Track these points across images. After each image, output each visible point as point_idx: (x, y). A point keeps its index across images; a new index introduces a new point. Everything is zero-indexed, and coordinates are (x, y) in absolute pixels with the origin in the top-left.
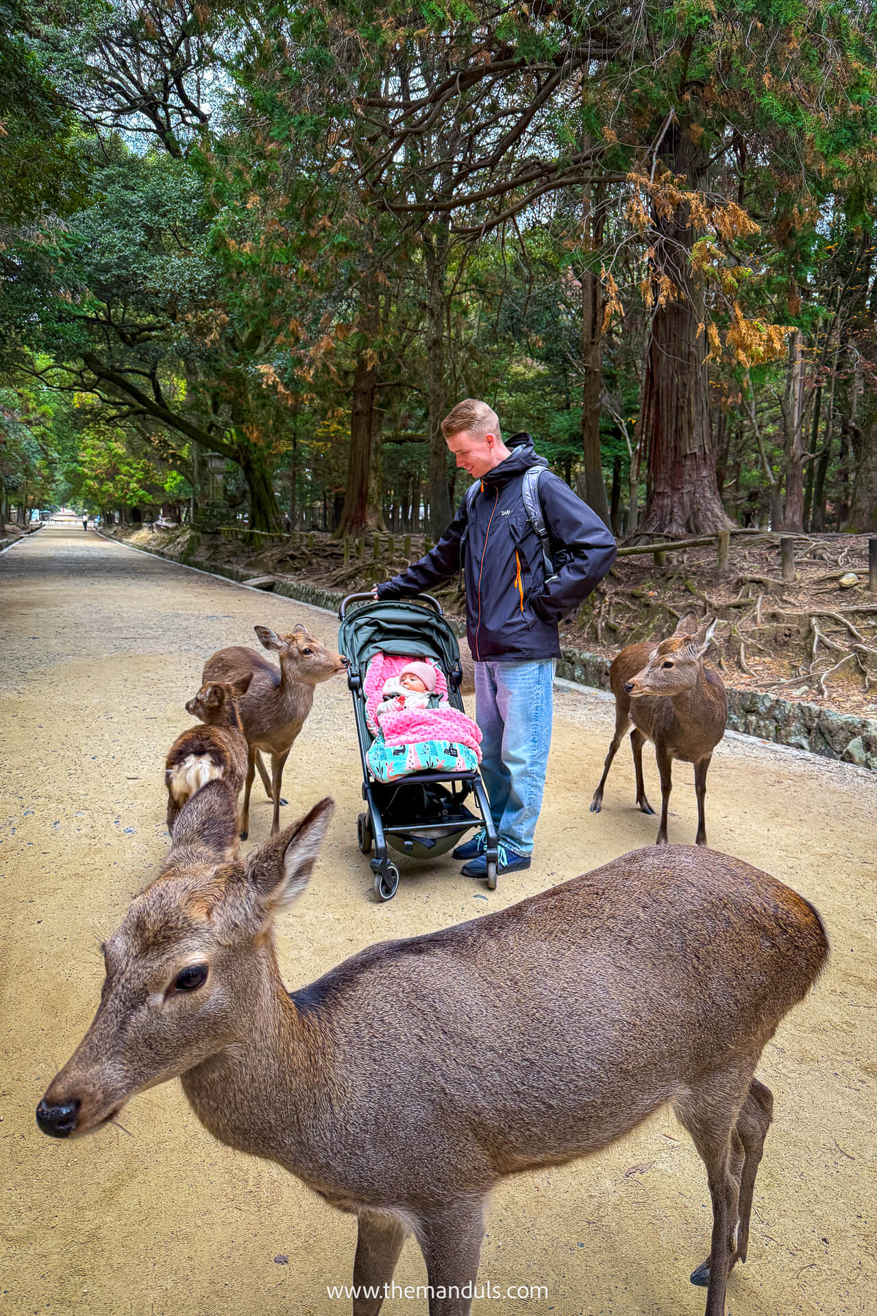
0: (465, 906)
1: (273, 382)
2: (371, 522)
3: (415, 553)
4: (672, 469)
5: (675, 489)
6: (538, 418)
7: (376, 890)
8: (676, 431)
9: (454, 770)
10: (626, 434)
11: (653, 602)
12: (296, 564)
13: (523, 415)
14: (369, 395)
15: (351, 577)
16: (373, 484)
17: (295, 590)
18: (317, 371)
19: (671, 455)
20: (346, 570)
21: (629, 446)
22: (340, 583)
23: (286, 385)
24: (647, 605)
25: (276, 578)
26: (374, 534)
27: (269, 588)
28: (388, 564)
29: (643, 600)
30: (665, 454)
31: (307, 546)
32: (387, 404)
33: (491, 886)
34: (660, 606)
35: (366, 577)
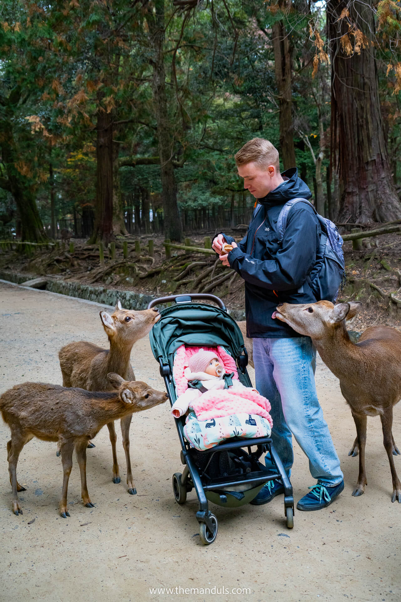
0: (273, 544)
1: (40, 129)
2: (116, 229)
3: (157, 251)
4: (358, 173)
5: (361, 189)
6: (239, 139)
7: (202, 536)
8: (358, 144)
9: (255, 436)
10: (310, 146)
11: (357, 279)
12: (62, 266)
13: (226, 137)
14: (108, 131)
15: (108, 274)
16: (115, 199)
17: (64, 287)
18: (74, 117)
19: (356, 163)
20: (102, 268)
21: (313, 155)
22: (99, 279)
23: (50, 131)
24: (352, 282)
25: (47, 278)
26: (119, 237)
27: (42, 287)
28: (137, 262)
29: (348, 278)
30: (351, 162)
31: (69, 251)
32: (123, 137)
33: (290, 526)
34: (363, 282)
35: (120, 273)
